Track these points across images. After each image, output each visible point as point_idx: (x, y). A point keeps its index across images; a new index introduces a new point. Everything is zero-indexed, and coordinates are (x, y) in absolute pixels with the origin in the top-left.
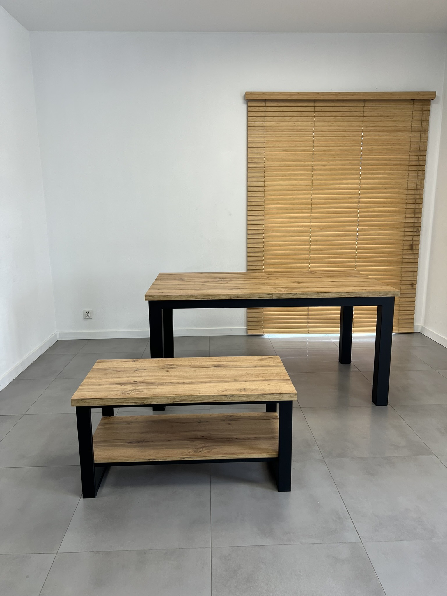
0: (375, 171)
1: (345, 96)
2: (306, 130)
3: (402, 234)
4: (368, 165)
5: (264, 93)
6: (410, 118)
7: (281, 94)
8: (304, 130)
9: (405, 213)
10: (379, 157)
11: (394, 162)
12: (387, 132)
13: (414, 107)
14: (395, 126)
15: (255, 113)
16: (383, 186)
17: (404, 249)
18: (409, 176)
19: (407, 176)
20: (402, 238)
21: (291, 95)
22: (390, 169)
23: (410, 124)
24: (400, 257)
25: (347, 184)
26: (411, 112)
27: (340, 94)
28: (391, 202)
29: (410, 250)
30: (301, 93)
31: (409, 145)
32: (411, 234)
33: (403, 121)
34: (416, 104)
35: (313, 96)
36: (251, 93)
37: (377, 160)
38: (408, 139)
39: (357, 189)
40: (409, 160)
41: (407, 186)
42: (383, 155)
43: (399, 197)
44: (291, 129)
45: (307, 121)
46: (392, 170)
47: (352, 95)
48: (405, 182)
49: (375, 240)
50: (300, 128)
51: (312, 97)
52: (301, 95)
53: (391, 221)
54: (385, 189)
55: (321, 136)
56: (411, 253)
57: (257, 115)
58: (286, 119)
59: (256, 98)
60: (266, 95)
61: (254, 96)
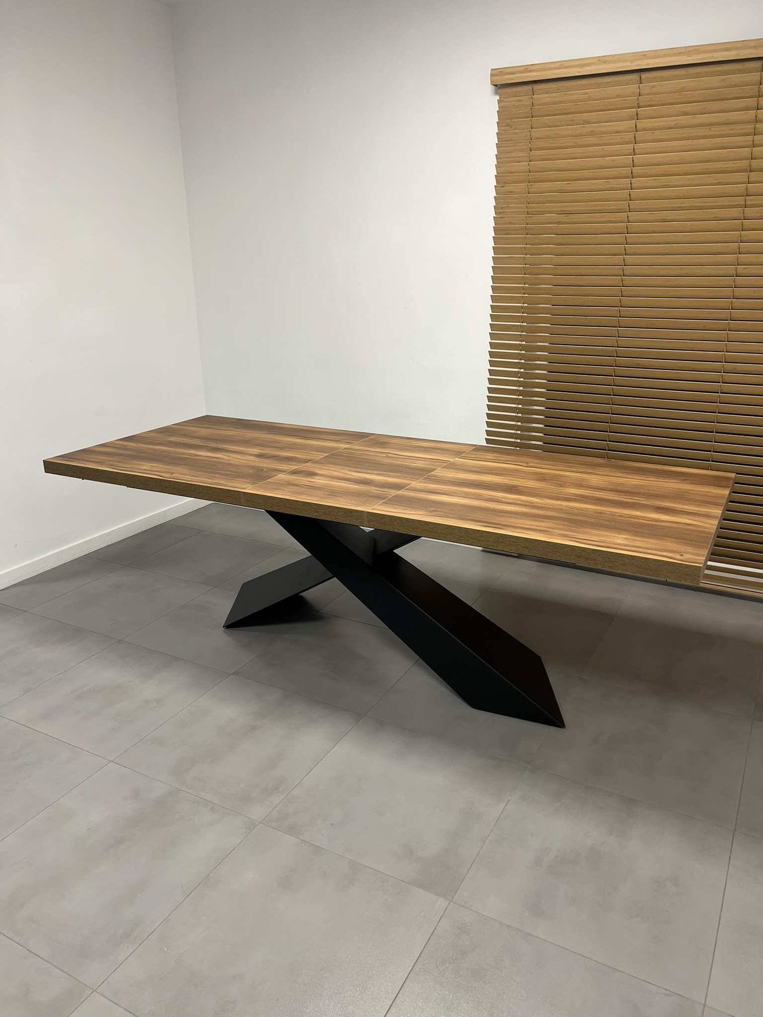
1: (710, 55)
5: (527, 69)
7: (561, 65)
15: (511, 112)
21: (583, 66)
27: (696, 49)
30: (604, 58)
35: (632, 62)
36: (501, 72)
47: (727, 50)
51: (628, 64)
52: (605, 62)
57: (515, 116)
59: (510, 82)
60: (531, 71)
61: (507, 77)
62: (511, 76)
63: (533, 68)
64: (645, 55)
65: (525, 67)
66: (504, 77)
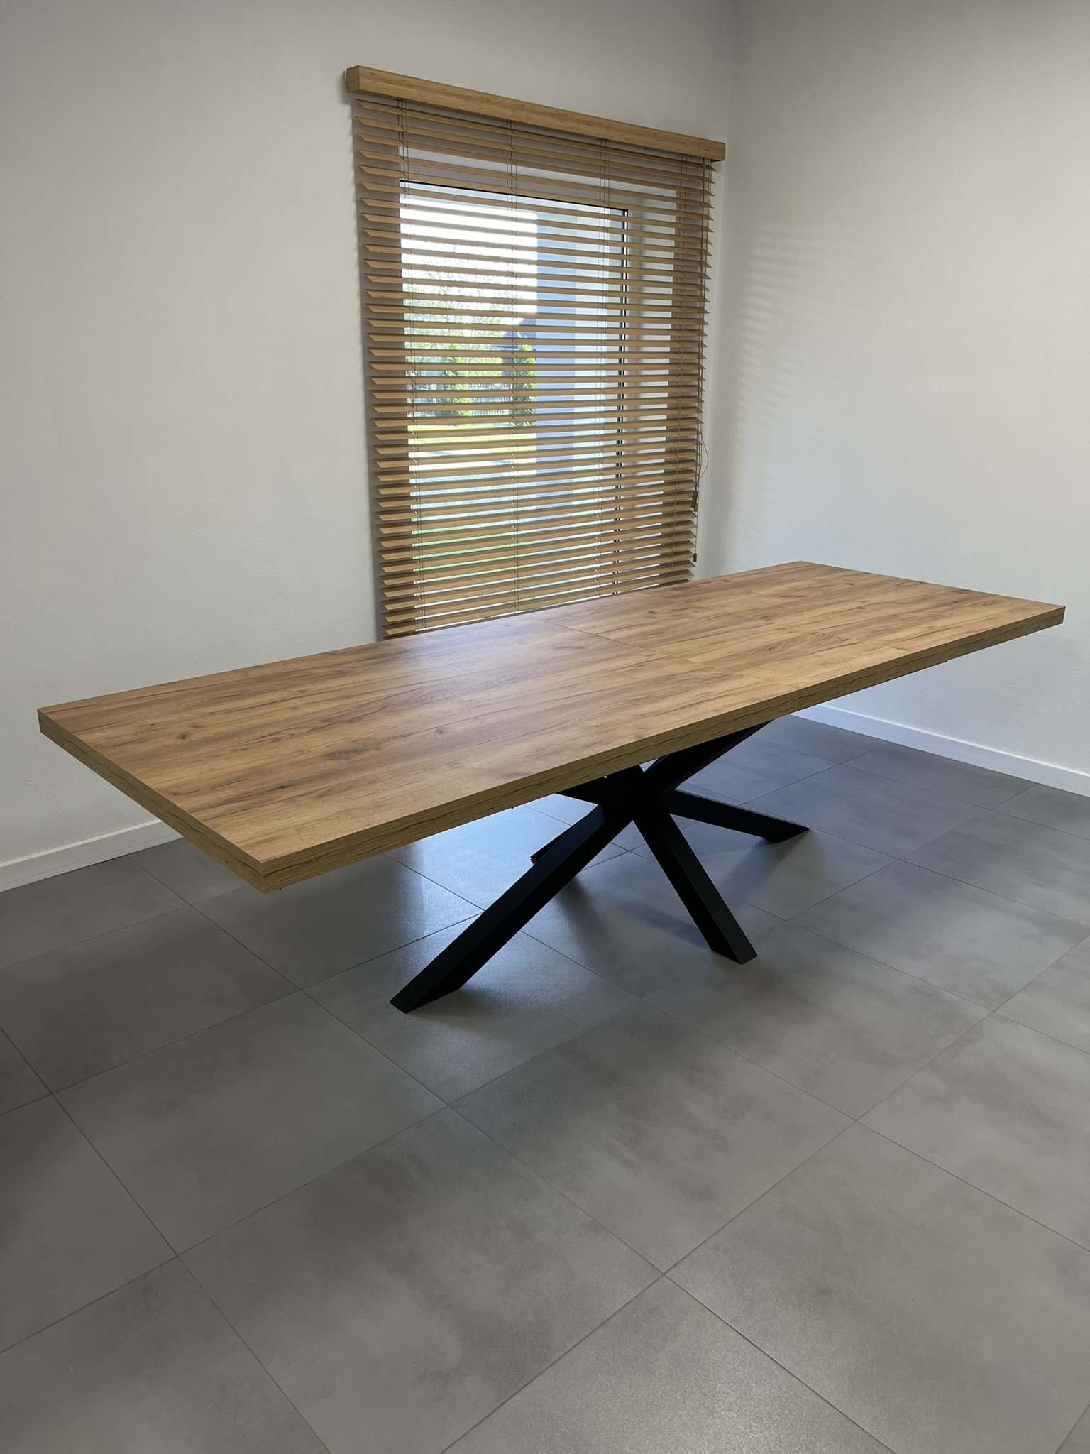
1: (576, 125)
21: (465, 98)
27: (566, 115)
30: (487, 96)
47: (588, 124)
51: (510, 112)
61: (380, 83)
62: (386, 84)
64: (524, 106)
65: (405, 79)
66: (377, 83)
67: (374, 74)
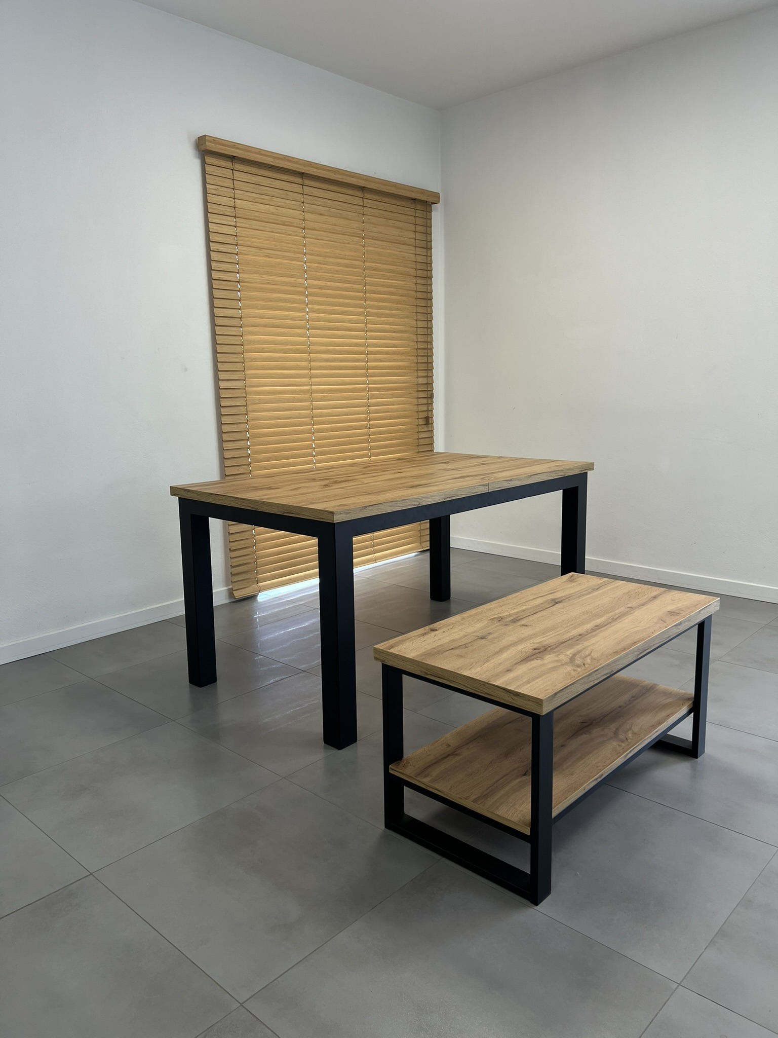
0: (381, 304)
1: (345, 177)
2: (293, 223)
3: (415, 401)
4: (374, 294)
5: (235, 145)
6: (412, 227)
7: (260, 152)
8: (290, 222)
9: (417, 370)
10: (384, 282)
11: (401, 291)
12: (391, 243)
13: (416, 211)
14: (399, 236)
15: (217, 178)
16: (391, 328)
17: (419, 424)
18: (418, 314)
19: (415, 314)
20: (415, 408)
21: (275, 158)
22: (397, 302)
23: (412, 235)
24: (416, 436)
25: (350, 321)
26: (414, 218)
27: (338, 171)
28: (402, 353)
29: (425, 426)
30: (287, 157)
31: (414, 266)
32: (425, 401)
33: (407, 230)
34: (419, 207)
35: (305, 167)
37: (383, 286)
38: (413, 258)
39: (363, 331)
40: (415, 289)
41: (416, 329)
42: (388, 279)
43: (409, 345)
44: (273, 219)
45: (294, 208)
46: (400, 304)
47: (352, 177)
48: (413, 323)
49: (388, 412)
50: (284, 219)
51: (302, 167)
52: (287, 160)
53: (404, 383)
54: (394, 332)
55: (313, 237)
56: (426, 430)
57: (220, 183)
58: (264, 199)
59: (222, 152)
60: (238, 148)
61: (220, 146)
62: (223, 147)
63: (240, 146)
64: (311, 164)
66: (217, 145)
67: (215, 140)
